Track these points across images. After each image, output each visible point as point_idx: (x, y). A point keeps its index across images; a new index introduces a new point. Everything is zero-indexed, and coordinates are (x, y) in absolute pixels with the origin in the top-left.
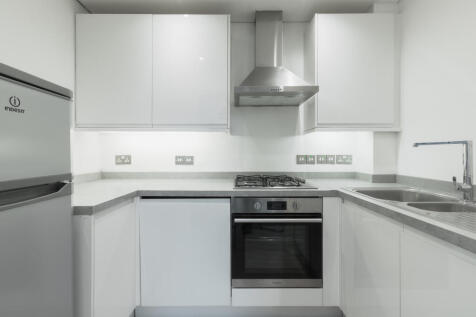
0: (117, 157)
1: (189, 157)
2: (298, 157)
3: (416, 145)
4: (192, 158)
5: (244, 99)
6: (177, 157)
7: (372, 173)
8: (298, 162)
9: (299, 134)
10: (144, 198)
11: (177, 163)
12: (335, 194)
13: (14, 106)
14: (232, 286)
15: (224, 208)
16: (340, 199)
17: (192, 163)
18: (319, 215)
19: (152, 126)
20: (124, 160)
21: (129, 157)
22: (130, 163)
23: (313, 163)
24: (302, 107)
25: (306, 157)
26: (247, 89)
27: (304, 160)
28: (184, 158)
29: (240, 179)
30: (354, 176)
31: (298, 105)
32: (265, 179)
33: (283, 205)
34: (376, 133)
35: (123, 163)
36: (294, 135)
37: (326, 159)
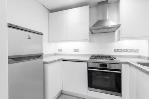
0: (59, 50)
1: (77, 50)
2: (115, 50)
4: (78, 50)
5: (93, 31)
6: (74, 50)
9: (115, 42)
10: (63, 61)
11: (74, 51)
12: (127, 63)
13: (29, 38)
14: (88, 90)
15: (85, 65)
16: (129, 65)
17: (78, 51)
18: (120, 70)
19: (66, 41)
20: (60, 50)
21: (62, 49)
22: (62, 51)
23: (121, 52)
24: (116, 32)
25: (118, 50)
26: (94, 28)
28: (76, 50)
29: (92, 57)
30: (140, 57)
31: (114, 32)
32: (101, 57)
33: (106, 66)
35: (60, 51)
36: (113, 42)
37: (126, 51)
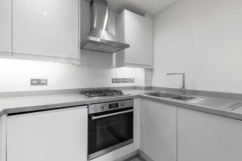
1: (43, 80)
2: (113, 79)
3: (168, 74)
4: (46, 80)
6: (32, 80)
7: (144, 86)
8: (113, 82)
9: (113, 68)
11: (32, 84)
14: (88, 159)
18: (132, 108)
23: (119, 82)
24: (114, 55)
25: (116, 79)
27: (115, 81)
30: (135, 88)
31: (112, 53)
33: (117, 105)
34: (145, 69)
36: (111, 68)
37: (124, 81)
